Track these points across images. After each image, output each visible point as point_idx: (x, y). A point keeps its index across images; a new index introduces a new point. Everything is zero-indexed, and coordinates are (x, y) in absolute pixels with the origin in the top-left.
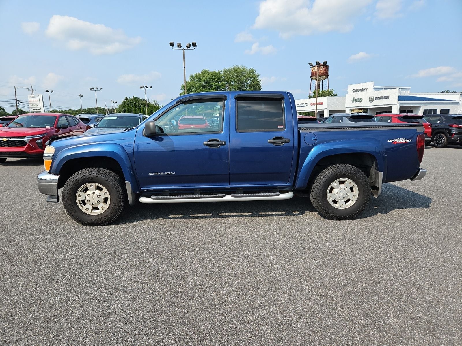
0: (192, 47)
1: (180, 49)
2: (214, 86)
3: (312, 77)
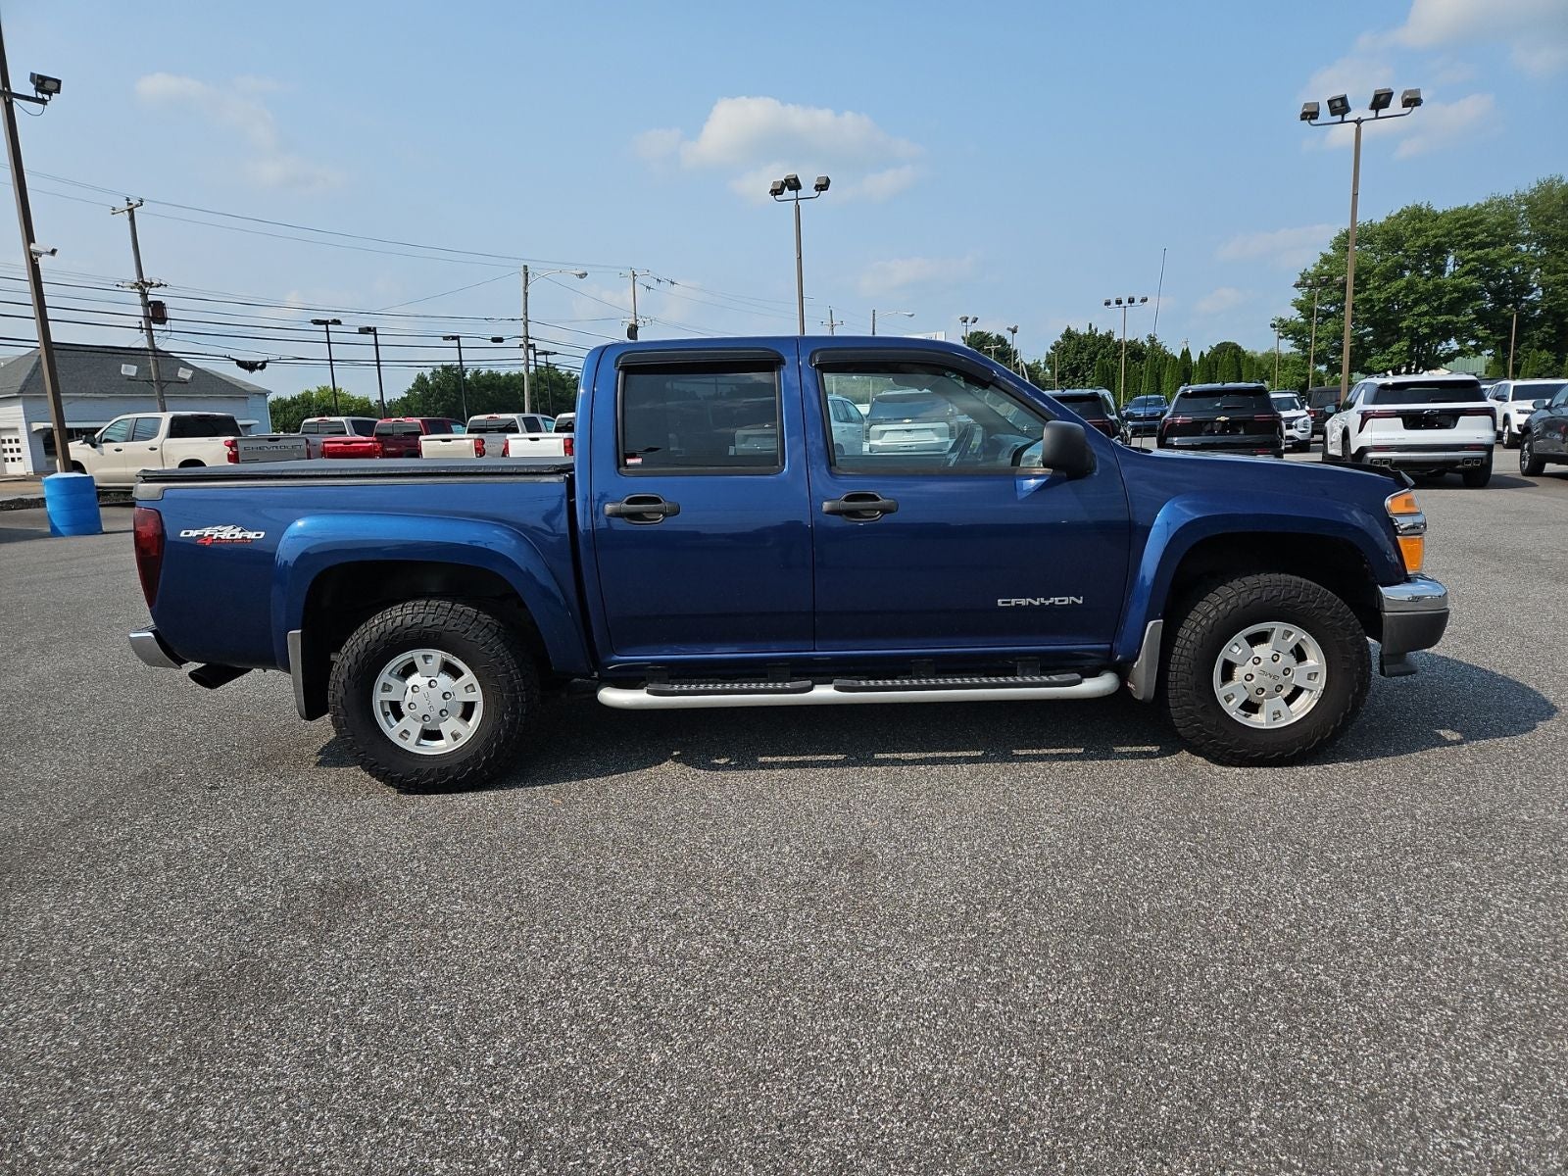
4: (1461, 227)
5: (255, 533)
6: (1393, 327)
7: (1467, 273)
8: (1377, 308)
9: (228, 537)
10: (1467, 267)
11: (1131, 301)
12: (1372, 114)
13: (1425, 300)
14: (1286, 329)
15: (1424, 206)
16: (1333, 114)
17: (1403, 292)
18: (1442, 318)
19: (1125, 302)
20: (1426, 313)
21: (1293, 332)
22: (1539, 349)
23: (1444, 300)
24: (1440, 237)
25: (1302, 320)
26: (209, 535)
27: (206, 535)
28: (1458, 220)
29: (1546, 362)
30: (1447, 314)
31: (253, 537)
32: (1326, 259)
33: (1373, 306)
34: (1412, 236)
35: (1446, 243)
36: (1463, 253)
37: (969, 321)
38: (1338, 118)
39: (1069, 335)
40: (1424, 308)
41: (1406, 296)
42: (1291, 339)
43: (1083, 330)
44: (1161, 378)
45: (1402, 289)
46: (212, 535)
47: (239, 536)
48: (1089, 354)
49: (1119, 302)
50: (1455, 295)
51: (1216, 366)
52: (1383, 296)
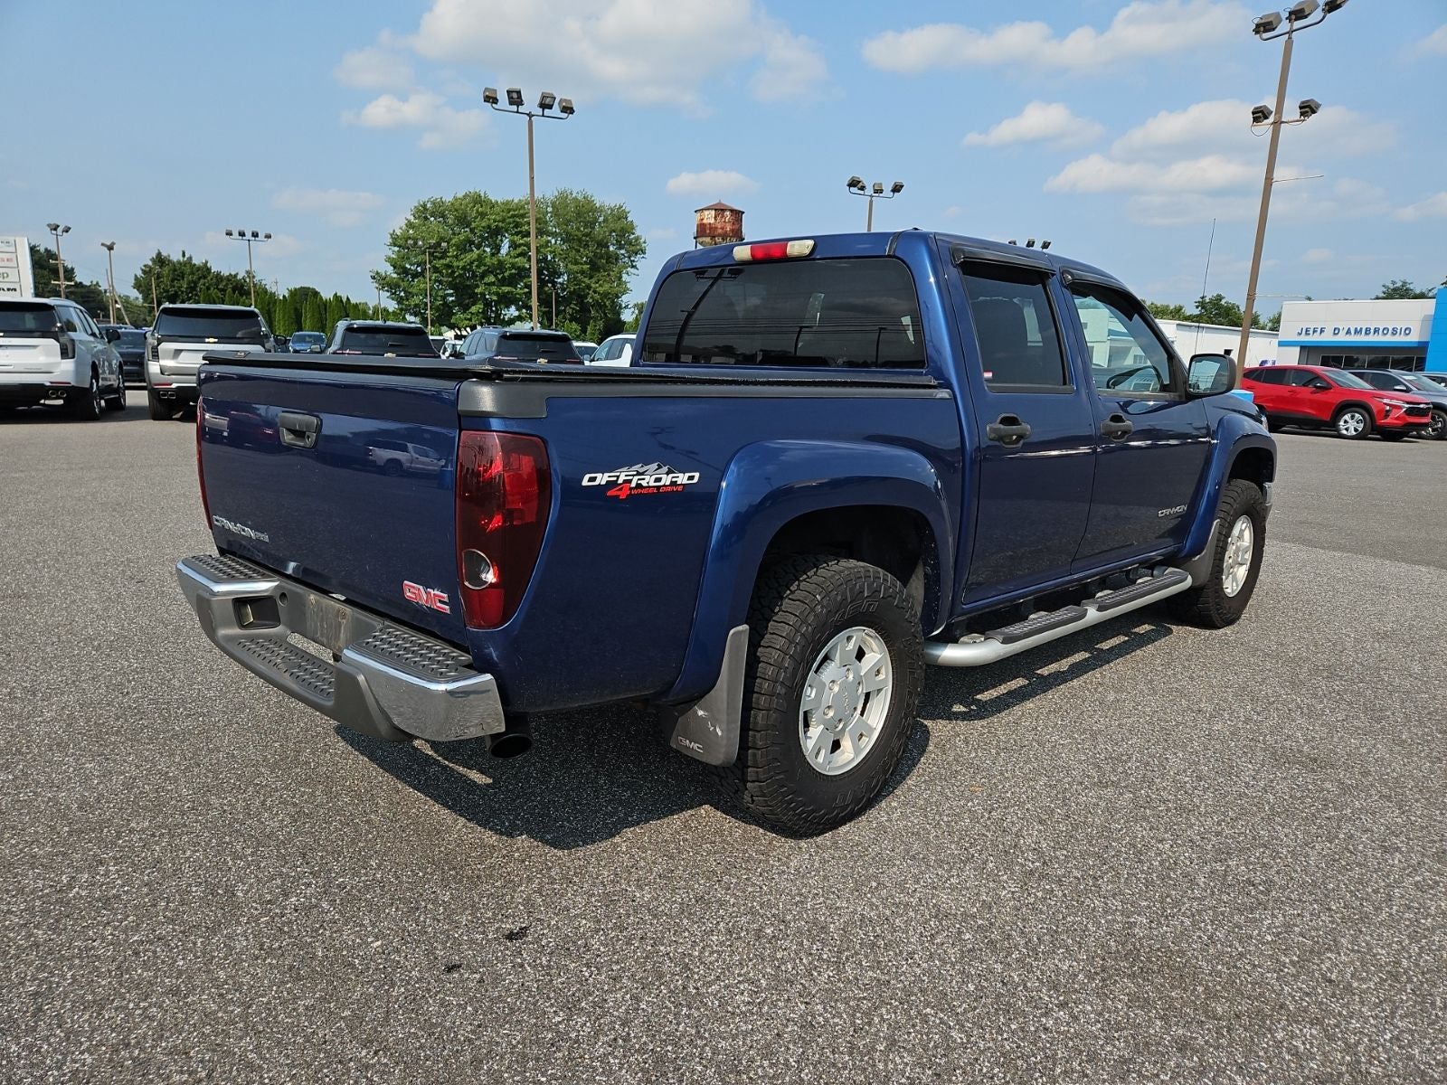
0: (556, 111)
1: (518, 112)
2: (522, 247)
3: (700, 240)
4: (513, 216)
5: (687, 475)
6: (469, 291)
7: (519, 255)
8: (457, 274)
9: (652, 484)
10: (519, 250)
11: (255, 235)
12: (539, 111)
13: (492, 272)
14: (383, 282)
15: (482, 195)
16: (511, 103)
17: (476, 263)
18: (506, 289)
19: (249, 235)
20: (493, 284)
21: (389, 285)
22: (571, 321)
23: (506, 274)
24: (499, 221)
25: (395, 276)
26: (625, 481)
27: (620, 481)
28: (509, 211)
29: (576, 331)
30: (508, 286)
31: (685, 481)
32: (410, 225)
33: (453, 272)
34: (476, 218)
35: (502, 228)
36: (516, 238)
37: (60, 230)
38: (514, 108)
39: (160, 260)
40: (492, 279)
41: (478, 266)
42: (388, 291)
43: (176, 257)
44: (273, 315)
45: (474, 261)
46: (630, 481)
47: (666, 480)
48: (189, 283)
49: (242, 234)
50: (513, 271)
51: (325, 309)
52: (461, 264)
